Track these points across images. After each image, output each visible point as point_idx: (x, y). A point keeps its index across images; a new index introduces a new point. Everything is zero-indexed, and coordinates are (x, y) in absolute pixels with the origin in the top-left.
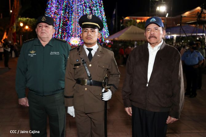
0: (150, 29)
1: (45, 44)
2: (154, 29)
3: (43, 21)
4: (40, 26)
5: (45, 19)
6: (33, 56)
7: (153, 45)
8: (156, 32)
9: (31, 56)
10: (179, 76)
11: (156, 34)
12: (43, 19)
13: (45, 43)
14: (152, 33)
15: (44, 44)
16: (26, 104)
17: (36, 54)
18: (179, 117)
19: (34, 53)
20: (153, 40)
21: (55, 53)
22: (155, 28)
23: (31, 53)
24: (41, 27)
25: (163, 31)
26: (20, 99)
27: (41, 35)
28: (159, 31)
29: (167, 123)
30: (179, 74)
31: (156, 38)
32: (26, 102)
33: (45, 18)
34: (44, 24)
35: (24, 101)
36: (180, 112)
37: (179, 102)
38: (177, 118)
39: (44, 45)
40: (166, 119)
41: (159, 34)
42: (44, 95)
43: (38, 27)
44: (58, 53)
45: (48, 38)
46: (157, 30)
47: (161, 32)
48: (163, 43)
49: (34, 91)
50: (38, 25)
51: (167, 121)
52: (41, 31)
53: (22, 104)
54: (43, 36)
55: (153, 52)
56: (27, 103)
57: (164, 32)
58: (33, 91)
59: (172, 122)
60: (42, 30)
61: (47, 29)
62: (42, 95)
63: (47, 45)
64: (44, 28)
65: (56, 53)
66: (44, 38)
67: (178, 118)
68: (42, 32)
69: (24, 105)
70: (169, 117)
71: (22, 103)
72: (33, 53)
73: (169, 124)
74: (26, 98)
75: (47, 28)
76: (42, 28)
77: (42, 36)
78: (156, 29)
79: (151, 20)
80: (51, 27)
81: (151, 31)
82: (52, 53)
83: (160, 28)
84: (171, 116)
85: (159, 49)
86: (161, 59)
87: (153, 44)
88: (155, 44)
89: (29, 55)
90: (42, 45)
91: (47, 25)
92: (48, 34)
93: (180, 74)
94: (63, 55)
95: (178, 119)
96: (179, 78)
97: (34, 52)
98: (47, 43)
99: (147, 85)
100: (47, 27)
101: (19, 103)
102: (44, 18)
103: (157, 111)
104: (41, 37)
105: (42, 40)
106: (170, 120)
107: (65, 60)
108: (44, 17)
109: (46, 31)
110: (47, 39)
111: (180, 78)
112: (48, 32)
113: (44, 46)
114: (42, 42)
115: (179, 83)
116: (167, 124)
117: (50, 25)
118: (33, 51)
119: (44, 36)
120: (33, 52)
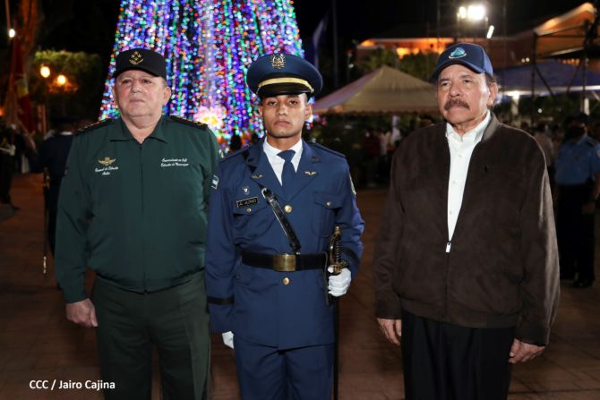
0: (447, 80)
1: (142, 135)
2: (461, 81)
3: (135, 63)
4: (126, 82)
5: (140, 59)
6: (108, 173)
7: (461, 127)
8: (468, 89)
9: (104, 173)
10: (541, 220)
11: (468, 95)
12: (133, 59)
13: (143, 130)
14: (454, 93)
15: (140, 134)
16: (90, 318)
17: (117, 168)
18: (548, 342)
19: (113, 165)
20: (458, 114)
21: (177, 162)
22: (464, 77)
23: (102, 166)
24: (129, 84)
25: (489, 85)
26: (71, 305)
27: (130, 107)
28: (476, 85)
29: (512, 361)
30: (541, 213)
31: (466, 106)
32: (89, 314)
33: (139, 56)
34: (137, 74)
35: (83, 312)
36: (548, 326)
37: (542, 296)
38: (539, 345)
39: (141, 139)
40: (509, 350)
41: (478, 95)
42: (146, 291)
43: (120, 84)
44: (184, 163)
45: (151, 115)
46: (468, 84)
47: (484, 89)
48: (490, 122)
49: (115, 281)
50: (121, 78)
51: (512, 354)
52: (129, 96)
53: (76, 321)
54: (136, 112)
55: (461, 148)
56: (93, 315)
57: (492, 89)
58: (111, 279)
59: (527, 357)
60: (132, 92)
61: (147, 89)
62: (140, 291)
63: (150, 138)
64: (139, 87)
65: (179, 163)
66: (140, 116)
67: (544, 345)
68: (132, 97)
69: (83, 323)
70: (516, 344)
71: (76, 316)
72: (107, 166)
73: (519, 362)
74: (88, 299)
75: (146, 85)
76: (132, 86)
77: (132, 110)
78: (467, 81)
79: (452, 54)
80: (158, 81)
81: (452, 85)
82: (166, 163)
83: (481, 78)
84: (521, 340)
85: (479, 140)
86: (486, 168)
87: (460, 123)
88: (467, 126)
89: (97, 170)
90: (135, 140)
91: (148, 77)
92: (150, 104)
93: (544, 214)
94: (199, 168)
95: (543, 348)
96: (540, 224)
97: (111, 161)
98: (148, 131)
99: (448, 249)
100: (146, 81)
101: (69, 318)
102: (136, 56)
103: (481, 325)
104: (131, 114)
105: (134, 123)
106: (521, 350)
107: (203, 184)
108: (136, 53)
109: (145, 94)
110: (148, 117)
111: (545, 224)
112: (151, 99)
113: (141, 142)
114: (133, 129)
115: (542, 240)
116: (511, 364)
117: (156, 75)
118: (107, 159)
119: (141, 109)
120: (107, 161)
